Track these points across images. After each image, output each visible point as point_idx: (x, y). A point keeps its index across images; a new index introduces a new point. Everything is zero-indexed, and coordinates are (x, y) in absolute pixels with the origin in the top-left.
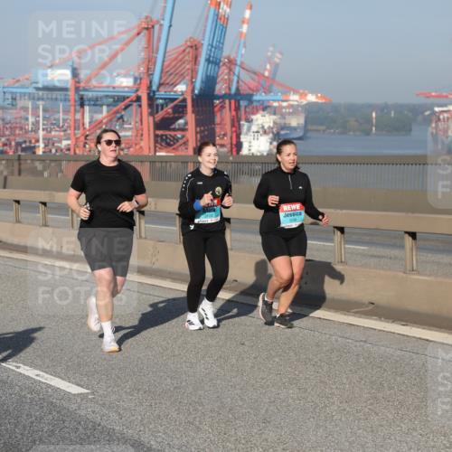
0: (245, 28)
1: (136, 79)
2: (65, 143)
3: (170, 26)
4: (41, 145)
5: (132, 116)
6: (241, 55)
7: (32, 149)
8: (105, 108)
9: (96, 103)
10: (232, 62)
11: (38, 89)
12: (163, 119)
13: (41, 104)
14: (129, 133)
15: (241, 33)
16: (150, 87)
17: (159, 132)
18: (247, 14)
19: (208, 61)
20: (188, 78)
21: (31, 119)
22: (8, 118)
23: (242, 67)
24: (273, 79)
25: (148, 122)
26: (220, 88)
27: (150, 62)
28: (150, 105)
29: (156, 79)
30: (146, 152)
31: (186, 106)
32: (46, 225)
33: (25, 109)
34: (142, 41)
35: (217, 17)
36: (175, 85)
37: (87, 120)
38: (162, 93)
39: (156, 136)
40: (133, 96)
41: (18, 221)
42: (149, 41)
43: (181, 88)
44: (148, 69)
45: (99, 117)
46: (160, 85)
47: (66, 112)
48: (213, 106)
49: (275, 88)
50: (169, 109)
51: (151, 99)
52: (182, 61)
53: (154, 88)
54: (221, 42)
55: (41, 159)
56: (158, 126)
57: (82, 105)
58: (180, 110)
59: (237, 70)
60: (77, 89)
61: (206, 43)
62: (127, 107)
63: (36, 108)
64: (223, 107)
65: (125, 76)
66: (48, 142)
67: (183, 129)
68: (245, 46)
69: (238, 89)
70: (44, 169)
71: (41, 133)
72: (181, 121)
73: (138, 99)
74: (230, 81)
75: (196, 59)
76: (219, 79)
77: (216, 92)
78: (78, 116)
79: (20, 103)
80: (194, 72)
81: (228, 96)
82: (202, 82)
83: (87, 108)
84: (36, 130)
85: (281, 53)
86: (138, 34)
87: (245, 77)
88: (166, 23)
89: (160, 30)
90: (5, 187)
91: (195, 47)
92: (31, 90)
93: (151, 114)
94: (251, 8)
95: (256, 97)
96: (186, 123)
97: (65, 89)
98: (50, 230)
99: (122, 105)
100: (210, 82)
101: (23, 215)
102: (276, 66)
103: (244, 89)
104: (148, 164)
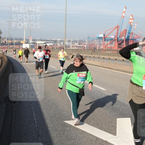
0: (135, 27)
1: (115, 36)
2: (102, 47)
3: (122, 27)
4: (98, 48)
5: (114, 43)
6: (134, 32)
7: (96, 48)
8: (109, 41)
9: (108, 40)
10: (133, 33)
11: (98, 38)
12: (119, 43)
13: (98, 40)
14: (113, 46)
15: (135, 28)
16: (117, 38)
17: (119, 46)
18: (136, 24)
19: (128, 33)
20: (124, 36)
21: (96, 43)
22: (92, 43)
23: (135, 34)
24: (140, 36)
25: (117, 44)
26: (130, 38)
27: (118, 33)
28: (117, 41)
29: (118, 36)
30: (116, 49)
31: (124, 41)
32: (99, 61)
33: (95, 41)
34: (116, 29)
35: (130, 25)
36: (122, 37)
37: (106, 43)
38: (119, 39)
39: (118, 46)
40: (114, 39)
41: (94, 60)
42: (118, 29)
43: (123, 38)
44: (117, 34)
45: (108, 43)
46: (119, 37)
47: (102, 42)
48: (129, 41)
49: (140, 38)
50: (121, 42)
51: (117, 40)
52: (123, 33)
53: (118, 38)
54: (131, 30)
55: (98, 50)
56: (118, 45)
57: (105, 41)
58: (123, 42)
59: (133, 35)
60: (104, 38)
61: (128, 30)
62: (113, 41)
63: (97, 41)
64: (130, 41)
65: (113, 36)
66: (99, 47)
67: (123, 45)
68: (135, 30)
69: (133, 38)
70: (98, 52)
71: (98, 46)
72: (123, 44)
73: (115, 40)
74: (132, 37)
75: (126, 33)
76: (130, 36)
77: (130, 39)
78: (104, 43)
79: (94, 40)
80: (125, 35)
81: (132, 39)
82: (127, 37)
83: (106, 41)
84: (97, 45)
85: (142, 32)
86: (116, 28)
87: (135, 36)
88: (121, 26)
89: (120, 28)
90: (92, 54)
91: (126, 31)
92: (96, 38)
93: (117, 42)
94: (137, 23)
95: (137, 40)
96: (124, 44)
97: (102, 38)
98: (99, 62)
99: (112, 41)
100: (128, 37)
101: (95, 59)
102: (141, 34)
103: (135, 38)
104: (116, 51)
